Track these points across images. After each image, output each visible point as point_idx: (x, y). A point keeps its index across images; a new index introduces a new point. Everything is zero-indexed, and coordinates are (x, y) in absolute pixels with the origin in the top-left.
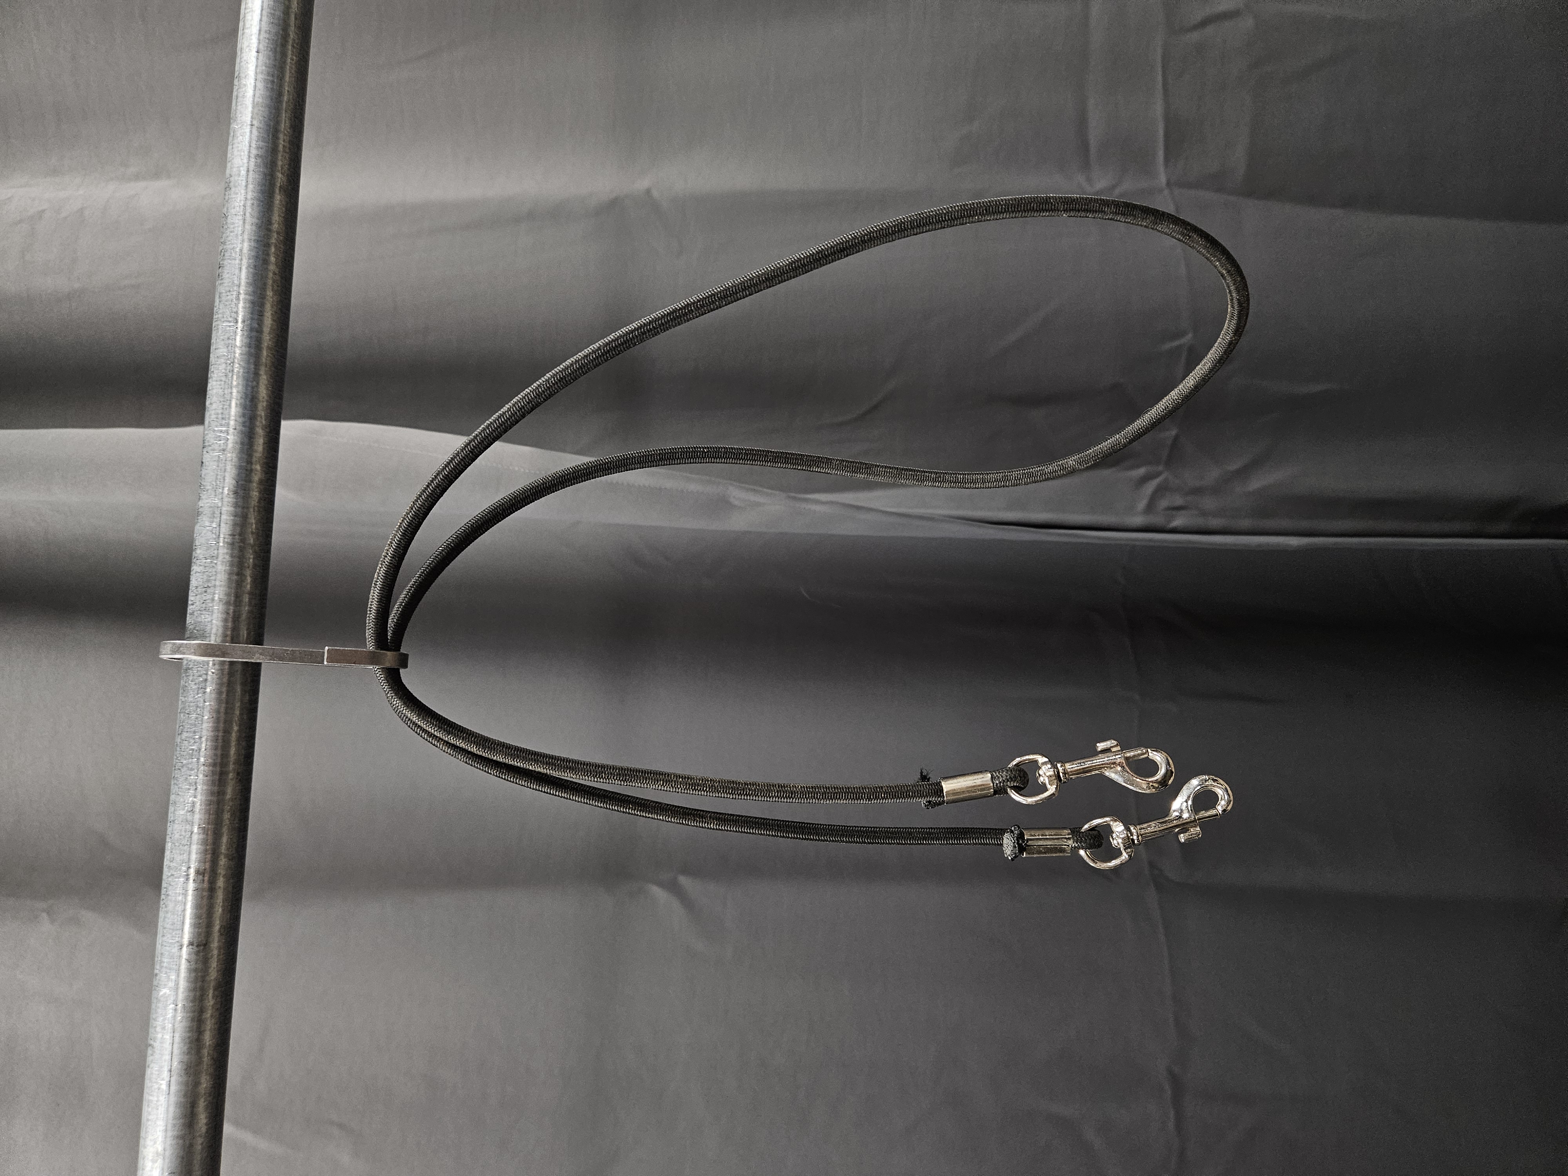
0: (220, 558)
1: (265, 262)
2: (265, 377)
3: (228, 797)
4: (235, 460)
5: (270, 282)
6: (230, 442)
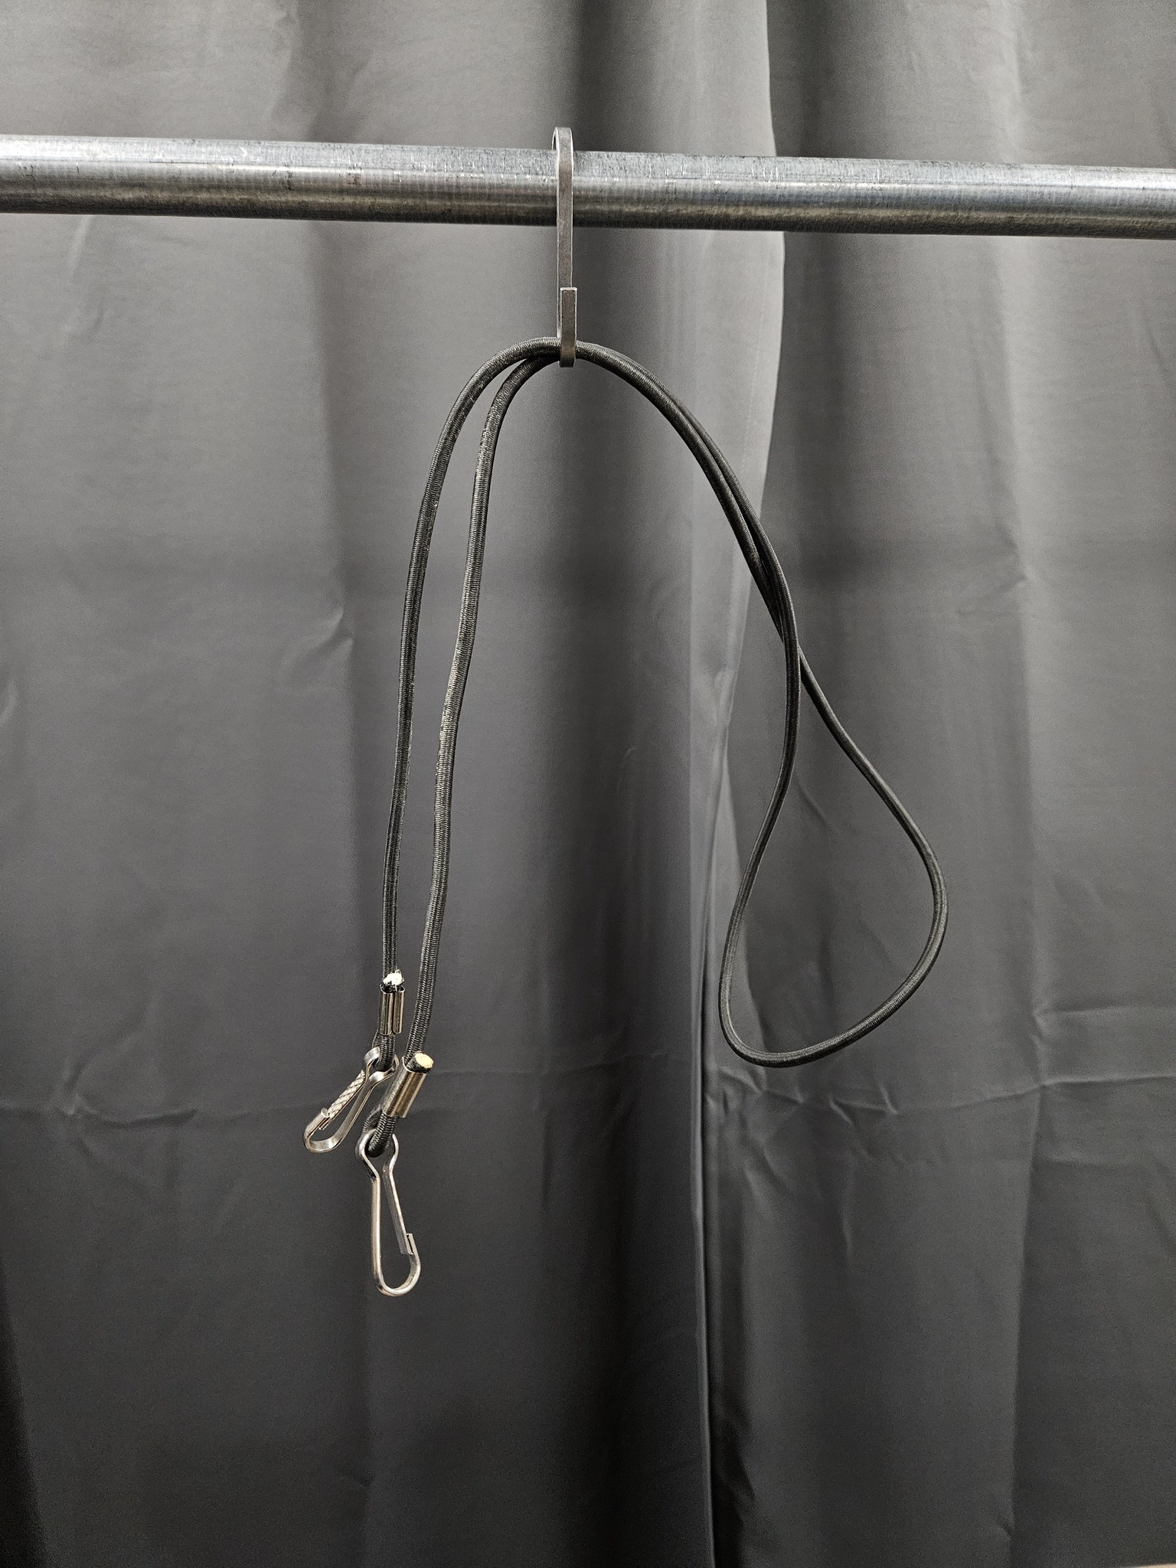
0: (654, 181)
1: (940, 207)
2: (828, 214)
3: (428, 202)
4: (748, 190)
5: (920, 213)
6: (765, 183)
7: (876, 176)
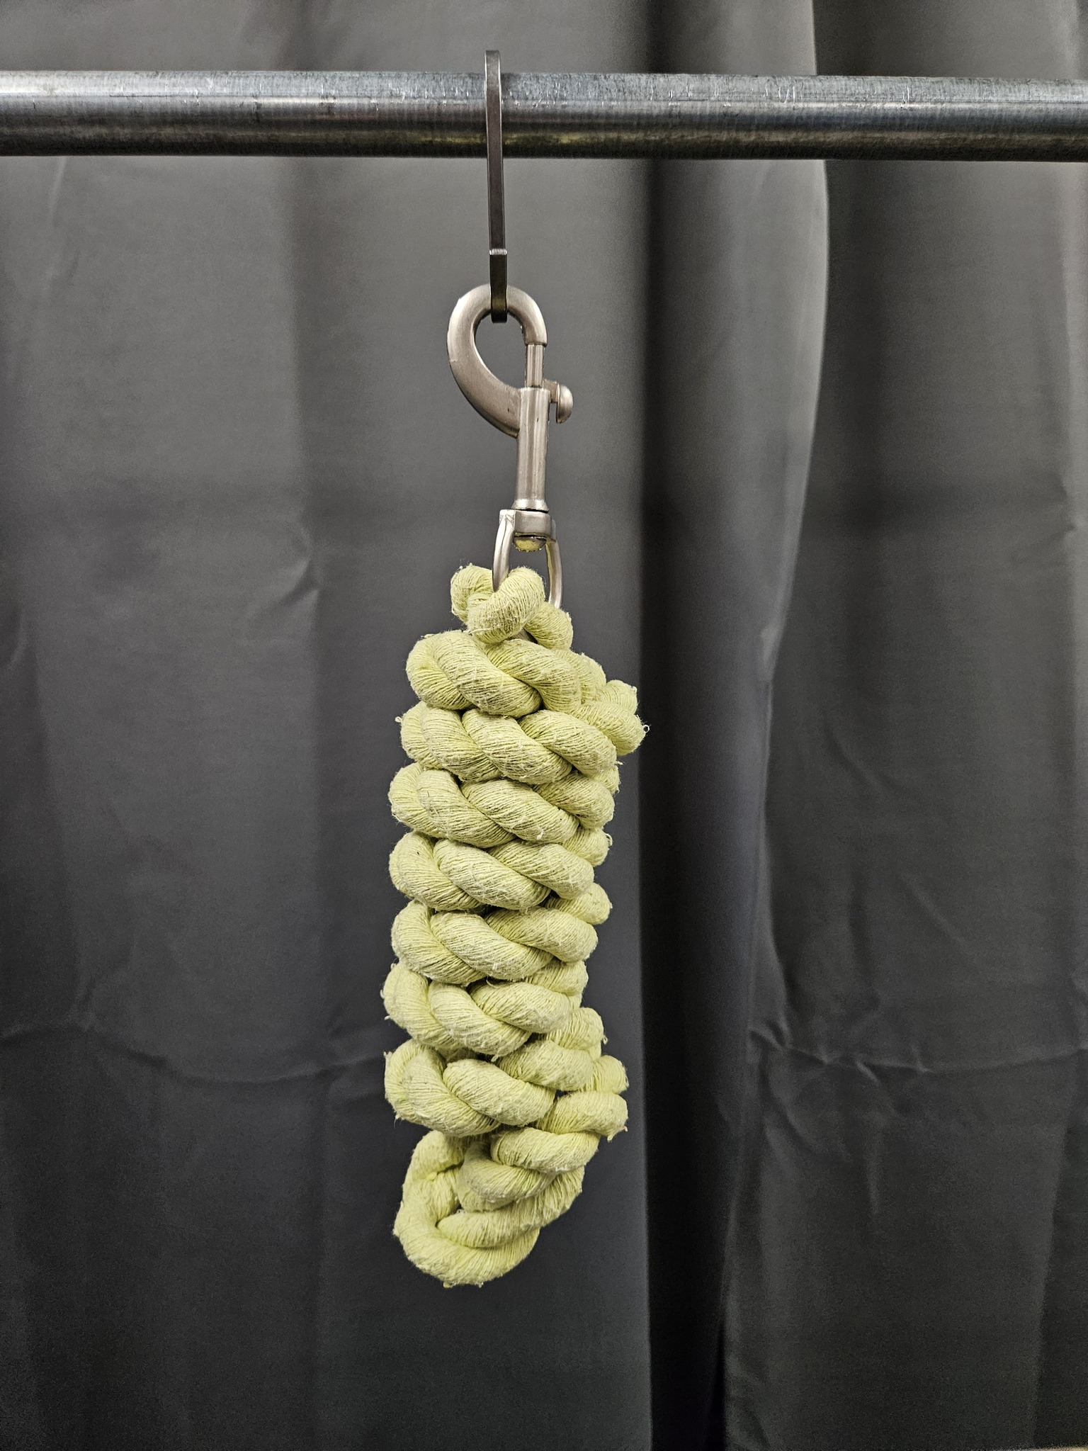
0: (655, 104)
3: (408, 133)
4: (761, 111)
6: (781, 104)
7: (906, 95)
